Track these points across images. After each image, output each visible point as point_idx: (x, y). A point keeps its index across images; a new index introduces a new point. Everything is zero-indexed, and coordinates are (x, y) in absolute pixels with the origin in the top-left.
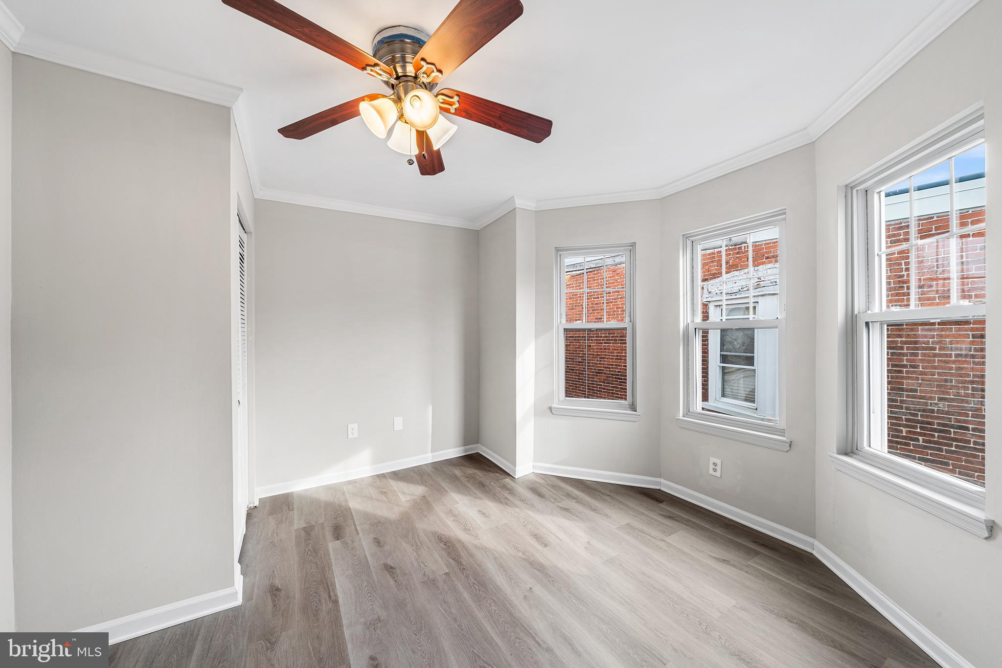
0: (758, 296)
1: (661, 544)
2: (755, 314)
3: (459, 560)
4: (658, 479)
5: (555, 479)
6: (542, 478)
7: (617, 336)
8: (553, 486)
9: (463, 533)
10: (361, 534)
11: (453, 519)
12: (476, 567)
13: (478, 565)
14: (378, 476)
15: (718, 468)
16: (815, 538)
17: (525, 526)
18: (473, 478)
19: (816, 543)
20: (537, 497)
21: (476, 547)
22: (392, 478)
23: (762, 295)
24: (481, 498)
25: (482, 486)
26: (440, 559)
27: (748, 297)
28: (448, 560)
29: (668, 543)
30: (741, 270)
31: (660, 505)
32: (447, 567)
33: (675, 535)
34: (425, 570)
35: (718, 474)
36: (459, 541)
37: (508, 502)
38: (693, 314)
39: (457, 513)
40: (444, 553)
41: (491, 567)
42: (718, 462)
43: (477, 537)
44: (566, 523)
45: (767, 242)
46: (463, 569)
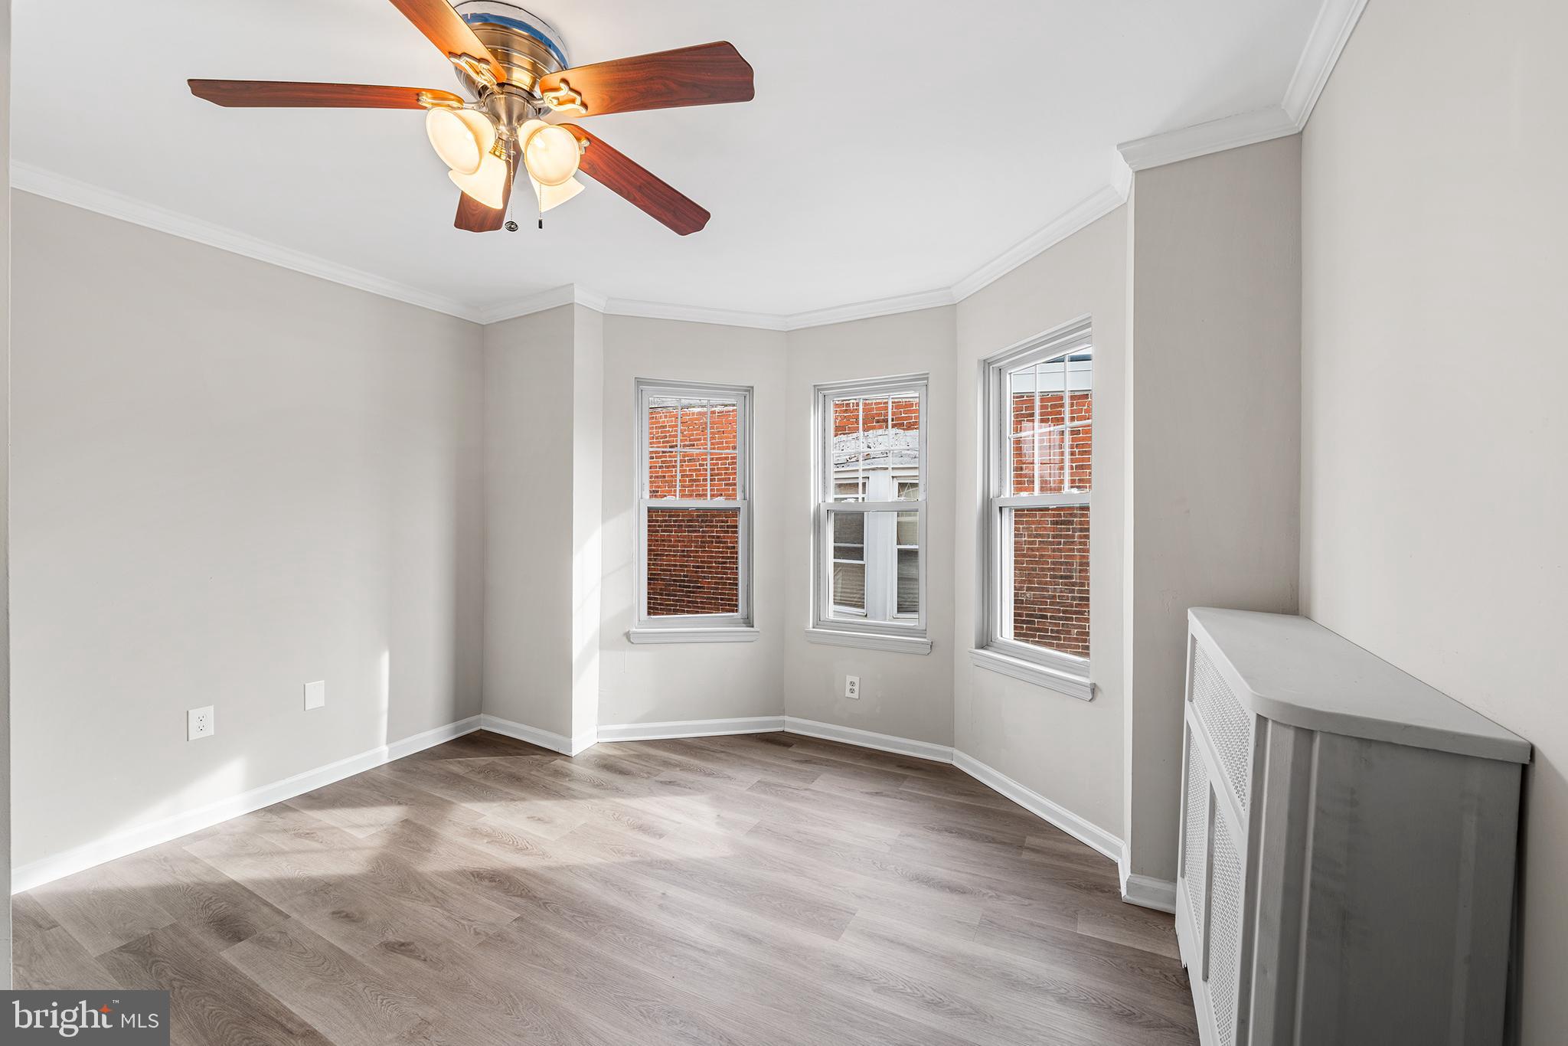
0: (869, 470)
1: (807, 794)
2: (864, 492)
3: (530, 894)
4: (781, 718)
5: (635, 746)
6: (615, 748)
7: (683, 521)
8: (638, 756)
9: (516, 855)
10: (295, 916)
11: (486, 841)
12: (566, 894)
13: (568, 891)
14: (270, 810)
15: (856, 688)
16: (953, 746)
17: (618, 819)
18: (493, 771)
19: (956, 751)
20: (620, 776)
21: (550, 869)
22: (310, 807)
23: (873, 469)
24: (523, 799)
25: (516, 780)
26: (494, 904)
27: (857, 470)
28: (509, 901)
29: (814, 791)
30: (849, 433)
31: (790, 749)
32: (514, 909)
33: (818, 780)
34: (474, 927)
35: (855, 695)
36: (517, 870)
37: (574, 793)
38: (825, 492)
39: (490, 831)
40: (496, 893)
41: (589, 888)
42: (856, 680)
43: (544, 854)
44: (680, 801)
45: (878, 401)
46: (545, 904)
